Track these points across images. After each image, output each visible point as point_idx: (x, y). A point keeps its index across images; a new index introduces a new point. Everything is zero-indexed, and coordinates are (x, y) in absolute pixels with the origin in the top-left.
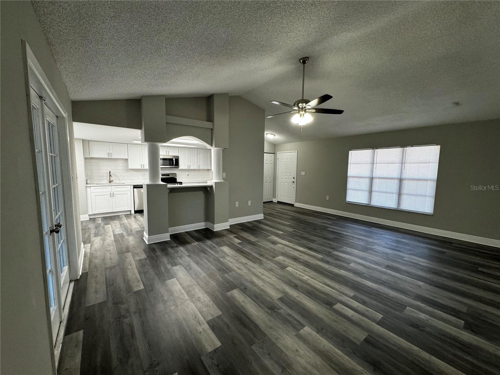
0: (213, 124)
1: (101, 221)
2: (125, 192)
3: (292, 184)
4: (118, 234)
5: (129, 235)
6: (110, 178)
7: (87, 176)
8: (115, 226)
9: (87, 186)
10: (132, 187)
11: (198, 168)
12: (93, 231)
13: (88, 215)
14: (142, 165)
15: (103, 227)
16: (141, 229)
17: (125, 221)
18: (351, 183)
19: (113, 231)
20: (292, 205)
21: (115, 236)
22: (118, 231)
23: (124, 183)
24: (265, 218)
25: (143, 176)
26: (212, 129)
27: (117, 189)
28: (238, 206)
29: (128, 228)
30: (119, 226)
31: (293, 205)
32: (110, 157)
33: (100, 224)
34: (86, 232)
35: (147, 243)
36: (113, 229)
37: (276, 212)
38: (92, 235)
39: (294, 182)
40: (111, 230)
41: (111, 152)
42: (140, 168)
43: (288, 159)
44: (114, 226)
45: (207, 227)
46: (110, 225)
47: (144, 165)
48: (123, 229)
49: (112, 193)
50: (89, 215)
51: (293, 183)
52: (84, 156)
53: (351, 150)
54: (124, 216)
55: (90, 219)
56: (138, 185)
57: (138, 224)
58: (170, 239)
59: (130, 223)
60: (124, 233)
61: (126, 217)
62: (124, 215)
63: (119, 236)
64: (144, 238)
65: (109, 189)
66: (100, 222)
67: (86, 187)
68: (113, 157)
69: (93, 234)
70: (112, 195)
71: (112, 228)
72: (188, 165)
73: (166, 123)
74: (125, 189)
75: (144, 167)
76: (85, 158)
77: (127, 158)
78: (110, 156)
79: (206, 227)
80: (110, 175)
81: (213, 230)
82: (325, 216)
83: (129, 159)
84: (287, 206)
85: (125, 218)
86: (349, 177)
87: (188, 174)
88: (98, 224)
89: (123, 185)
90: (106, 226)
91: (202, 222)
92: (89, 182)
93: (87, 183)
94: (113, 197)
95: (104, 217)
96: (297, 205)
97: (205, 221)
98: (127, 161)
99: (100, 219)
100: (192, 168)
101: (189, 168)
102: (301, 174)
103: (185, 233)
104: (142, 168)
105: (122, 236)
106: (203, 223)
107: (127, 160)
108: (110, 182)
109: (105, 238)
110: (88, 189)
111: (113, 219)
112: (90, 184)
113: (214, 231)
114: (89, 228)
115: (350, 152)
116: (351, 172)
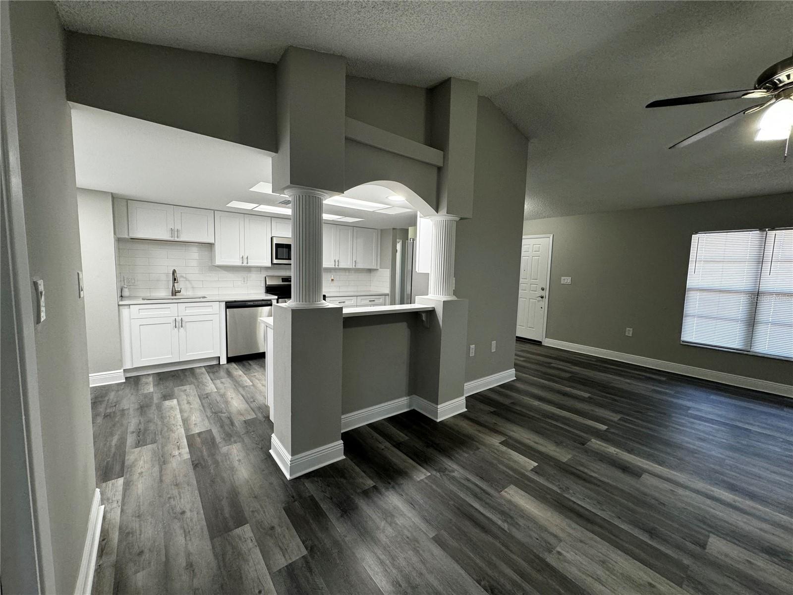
0: (445, 158)
1: (154, 386)
2: (209, 317)
3: (539, 301)
4: (199, 434)
5: (229, 437)
6: (174, 286)
7: (122, 279)
8: (189, 403)
9: (121, 303)
10: (223, 305)
11: (354, 267)
12: (133, 423)
13: (122, 371)
14: (245, 257)
15: (159, 407)
16: (255, 416)
17: (210, 387)
18: (693, 304)
19: (185, 421)
20: (538, 343)
21: (190, 439)
22: (199, 423)
23: (204, 297)
24: (518, 379)
25: (244, 282)
26: (439, 169)
27: (189, 311)
28: (473, 355)
29: (221, 412)
30: (196, 403)
31: (541, 342)
32: (176, 239)
33: (149, 396)
34: (114, 425)
35: (288, 477)
36: (186, 415)
37: (524, 361)
38: (130, 440)
39: (542, 297)
40: (179, 416)
41: (178, 227)
42: (238, 263)
43: (530, 250)
44: (185, 402)
45: (412, 408)
46: (175, 401)
47: (247, 258)
48: (209, 414)
49: (178, 319)
50: (124, 370)
51: (541, 299)
52: (115, 233)
53: (696, 233)
54: (204, 369)
55: (126, 378)
56: (235, 301)
57: (243, 396)
58: (345, 457)
59: (222, 391)
60: (216, 432)
61: (211, 374)
62: (204, 366)
63: (203, 443)
64: (271, 451)
65: (173, 310)
66: (151, 390)
67: (119, 305)
68: (183, 238)
69: (133, 432)
70: (179, 324)
71: (181, 411)
72: (335, 261)
73: (347, 139)
74: (209, 310)
75: (247, 263)
76: (119, 241)
77: (212, 241)
78: (176, 236)
79: (410, 407)
80: (175, 280)
81: (435, 420)
82: (643, 374)
83: (216, 244)
84: (529, 345)
85: (209, 378)
86: (691, 289)
87: (333, 278)
88: (145, 396)
89: (202, 300)
90: (167, 403)
91: (401, 397)
92: (126, 293)
93: (122, 296)
94: (182, 329)
95: (158, 374)
96: (548, 342)
97: (409, 395)
98: (211, 248)
99: (151, 379)
100: (343, 265)
101: (337, 267)
102: (560, 281)
103: (369, 429)
104: (245, 264)
105: (208, 439)
106: (405, 398)
107: (211, 246)
108: (175, 293)
109: (166, 448)
110: (125, 311)
111: (182, 380)
112: (129, 297)
113: (439, 420)
114: (123, 410)
115: (695, 237)
116: (693, 280)
